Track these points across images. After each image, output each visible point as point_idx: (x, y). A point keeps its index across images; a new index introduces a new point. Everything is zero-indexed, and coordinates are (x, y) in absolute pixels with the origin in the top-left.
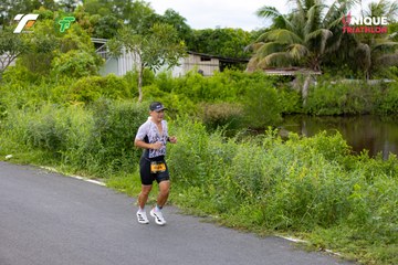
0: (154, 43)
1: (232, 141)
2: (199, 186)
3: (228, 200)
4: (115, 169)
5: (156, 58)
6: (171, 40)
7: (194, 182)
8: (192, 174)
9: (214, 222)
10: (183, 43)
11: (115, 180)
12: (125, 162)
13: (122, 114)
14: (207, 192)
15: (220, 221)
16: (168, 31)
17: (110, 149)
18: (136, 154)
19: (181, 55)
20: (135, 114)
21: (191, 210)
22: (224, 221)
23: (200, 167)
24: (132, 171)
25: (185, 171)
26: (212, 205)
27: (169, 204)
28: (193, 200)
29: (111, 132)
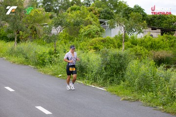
0: (131, 22)
1: (169, 70)
2: (152, 92)
3: (167, 99)
4: (111, 83)
5: (131, 29)
6: (139, 21)
7: (150, 90)
8: (149, 86)
9: (160, 110)
10: (145, 22)
11: (111, 88)
12: (116, 79)
13: (115, 56)
14: (156, 95)
15: (163, 110)
16: (138, 16)
17: (108, 73)
18: (121, 76)
19: (144, 28)
20: (121, 57)
21: (148, 104)
22: (165, 110)
23: (153, 82)
24: (119, 84)
25: (146, 85)
26: (159, 101)
27: (137, 100)
28: (149, 99)
29: (109, 65)
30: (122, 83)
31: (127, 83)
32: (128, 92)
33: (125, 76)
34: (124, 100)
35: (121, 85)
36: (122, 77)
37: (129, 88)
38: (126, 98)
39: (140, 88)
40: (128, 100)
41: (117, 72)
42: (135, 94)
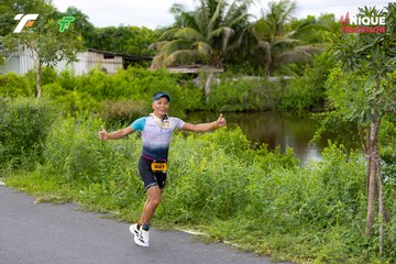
0: (51, 39)
2: (100, 182)
3: (129, 196)
4: (15, 168)
5: (53, 53)
6: (67, 35)
7: (95, 178)
8: (93, 171)
9: (115, 217)
10: (80, 38)
11: (14, 179)
12: (25, 161)
13: (20, 112)
14: (108, 189)
15: (120, 217)
17: (10, 147)
18: (36, 152)
19: (79, 50)
20: (34, 112)
21: (92, 207)
22: (124, 217)
23: (101, 163)
24: (32, 169)
25: (86, 168)
26: (113, 201)
27: (69, 201)
28: (93, 196)
29: (10, 130)
30: (39, 167)
31: (49, 166)
32: (50, 185)
33: (45, 153)
34: (43, 201)
35: (37, 172)
36: (39, 155)
37: (52, 177)
38: (46, 197)
39: (75, 177)
40: (51, 201)
41: (28, 146)
42: (66, 188)
